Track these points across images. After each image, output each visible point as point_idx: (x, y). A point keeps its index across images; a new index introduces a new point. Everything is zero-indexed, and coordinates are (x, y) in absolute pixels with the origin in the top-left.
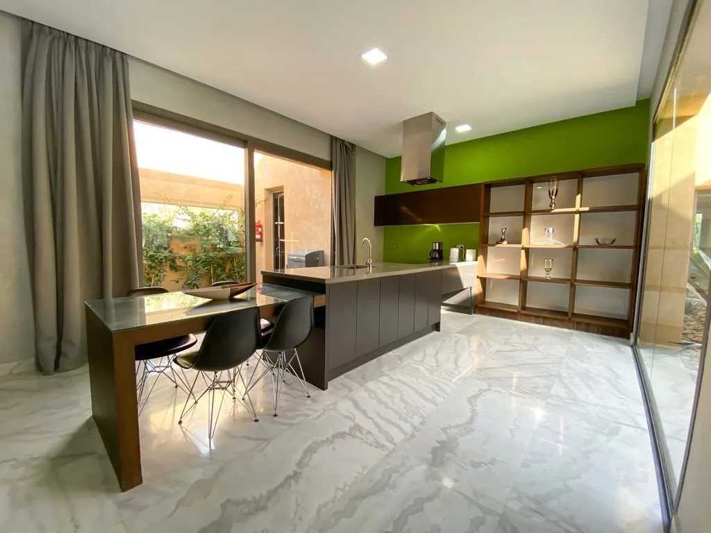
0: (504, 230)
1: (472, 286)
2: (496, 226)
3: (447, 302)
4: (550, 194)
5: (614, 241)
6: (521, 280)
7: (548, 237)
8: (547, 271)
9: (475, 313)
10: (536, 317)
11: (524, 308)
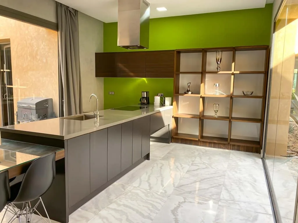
0: (189, 84)
1: (169, 123)
2: (184, 81)
3: (153, 135)
4: (217, 61)
5: (252, 93)
6: (200, 118)
7: (216, 89)
8: (215, 112)
9: (171, 142)
10: (210, 143)
11: (202, 137)
